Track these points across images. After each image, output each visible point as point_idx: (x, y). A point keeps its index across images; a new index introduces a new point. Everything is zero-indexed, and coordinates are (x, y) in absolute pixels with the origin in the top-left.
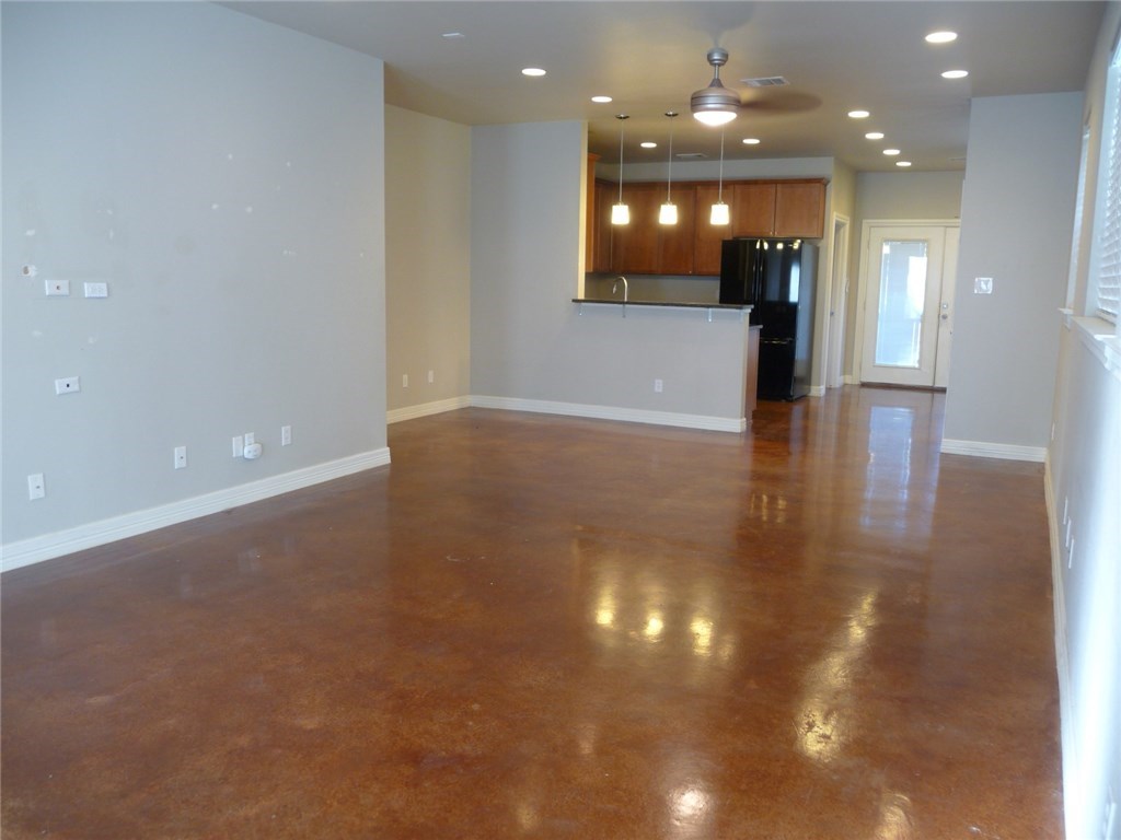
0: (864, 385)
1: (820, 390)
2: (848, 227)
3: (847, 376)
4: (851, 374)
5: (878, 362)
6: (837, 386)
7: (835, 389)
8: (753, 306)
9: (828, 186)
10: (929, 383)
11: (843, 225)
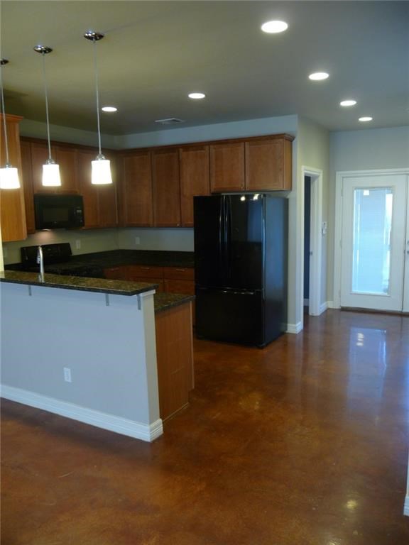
0: (344, 309)
1: (296, 328)
2: (321, 178)
3: (329, 302)
4: (332, 300)
5: (354, 290)
6: (319, 314)
7: (316, 317)
8: (154, 292)
9: (294, 141)
10: (397, 308)
11: (317, 177)
